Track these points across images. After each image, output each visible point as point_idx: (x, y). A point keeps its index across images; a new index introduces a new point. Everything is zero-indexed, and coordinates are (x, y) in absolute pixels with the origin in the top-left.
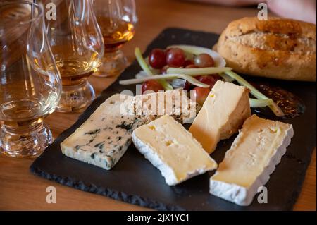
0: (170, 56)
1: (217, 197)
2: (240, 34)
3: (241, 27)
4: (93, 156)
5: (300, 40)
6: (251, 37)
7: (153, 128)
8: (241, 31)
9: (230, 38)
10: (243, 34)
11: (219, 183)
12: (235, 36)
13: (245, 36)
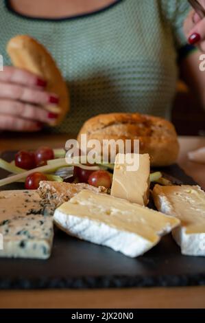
0: (39, 156)
1: (193, 257)
2: (102, 126)
3: (101, 121)
4: (22, 245)
5: (153, 128)
6: (114, 127)
7: (76, 203)
8: (102, 124)
9: (93, 133)
10: (106, 126)
11: (197, 235)
12: (98, 129)
13: (108, 128)
